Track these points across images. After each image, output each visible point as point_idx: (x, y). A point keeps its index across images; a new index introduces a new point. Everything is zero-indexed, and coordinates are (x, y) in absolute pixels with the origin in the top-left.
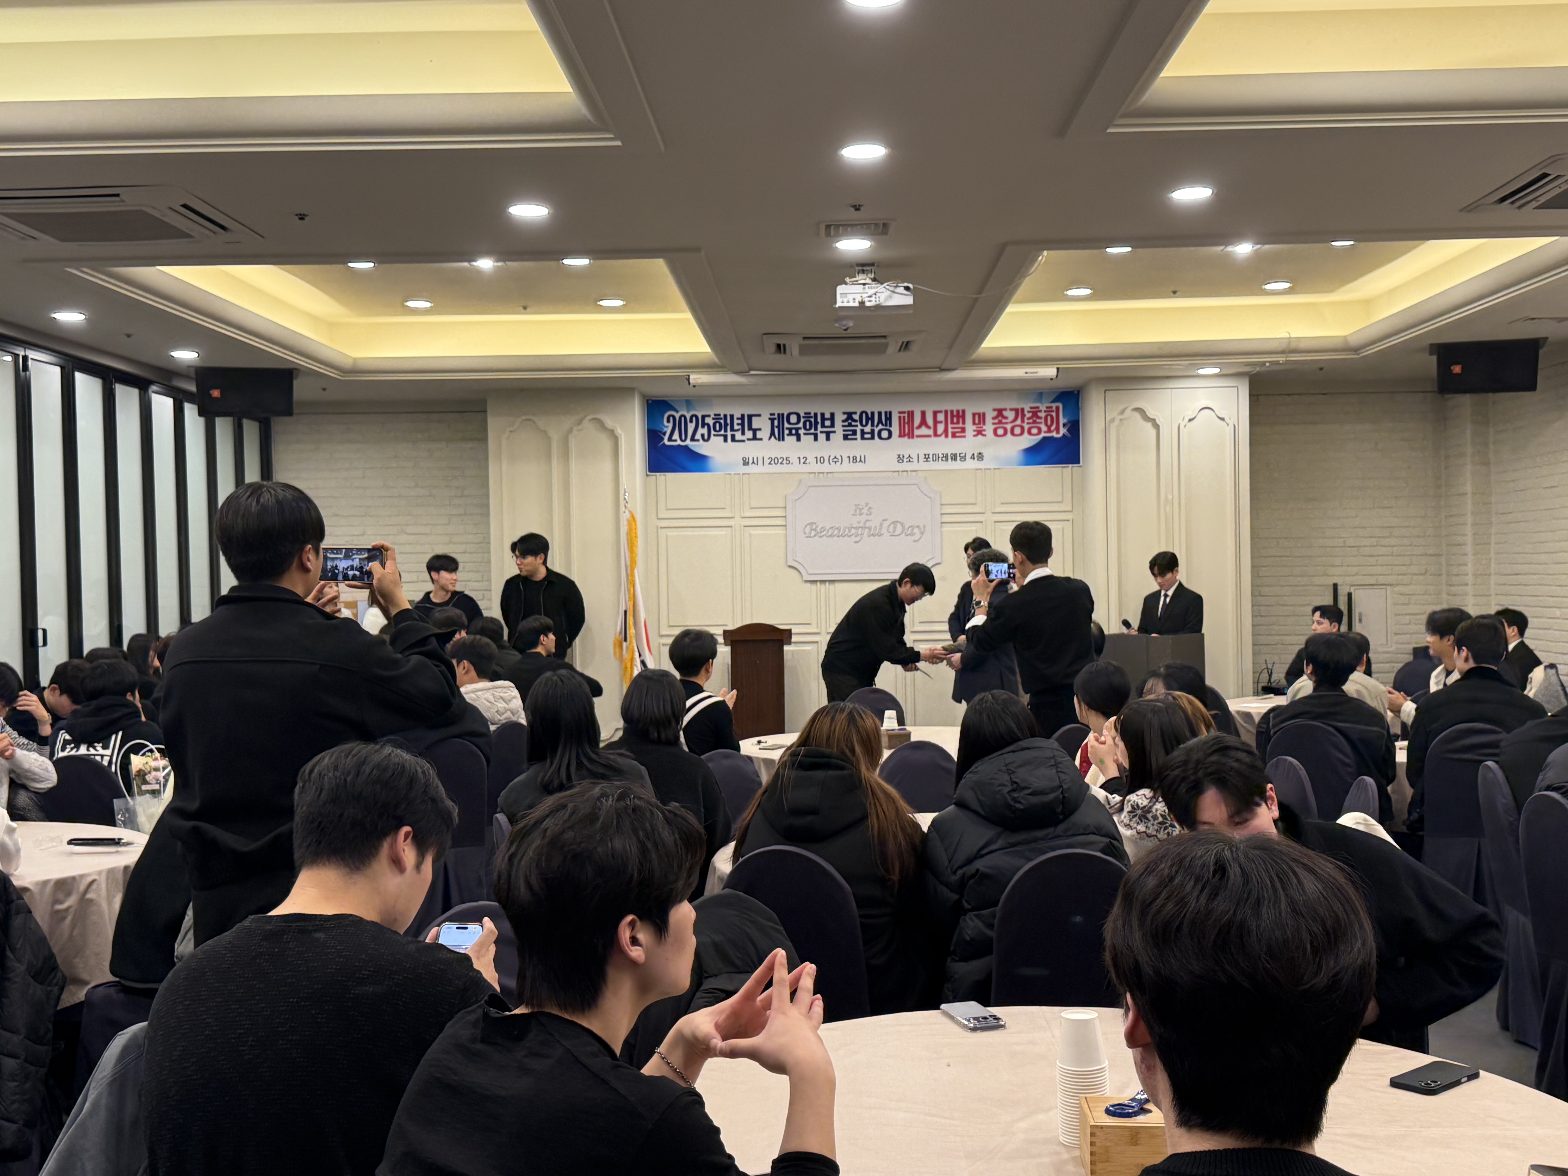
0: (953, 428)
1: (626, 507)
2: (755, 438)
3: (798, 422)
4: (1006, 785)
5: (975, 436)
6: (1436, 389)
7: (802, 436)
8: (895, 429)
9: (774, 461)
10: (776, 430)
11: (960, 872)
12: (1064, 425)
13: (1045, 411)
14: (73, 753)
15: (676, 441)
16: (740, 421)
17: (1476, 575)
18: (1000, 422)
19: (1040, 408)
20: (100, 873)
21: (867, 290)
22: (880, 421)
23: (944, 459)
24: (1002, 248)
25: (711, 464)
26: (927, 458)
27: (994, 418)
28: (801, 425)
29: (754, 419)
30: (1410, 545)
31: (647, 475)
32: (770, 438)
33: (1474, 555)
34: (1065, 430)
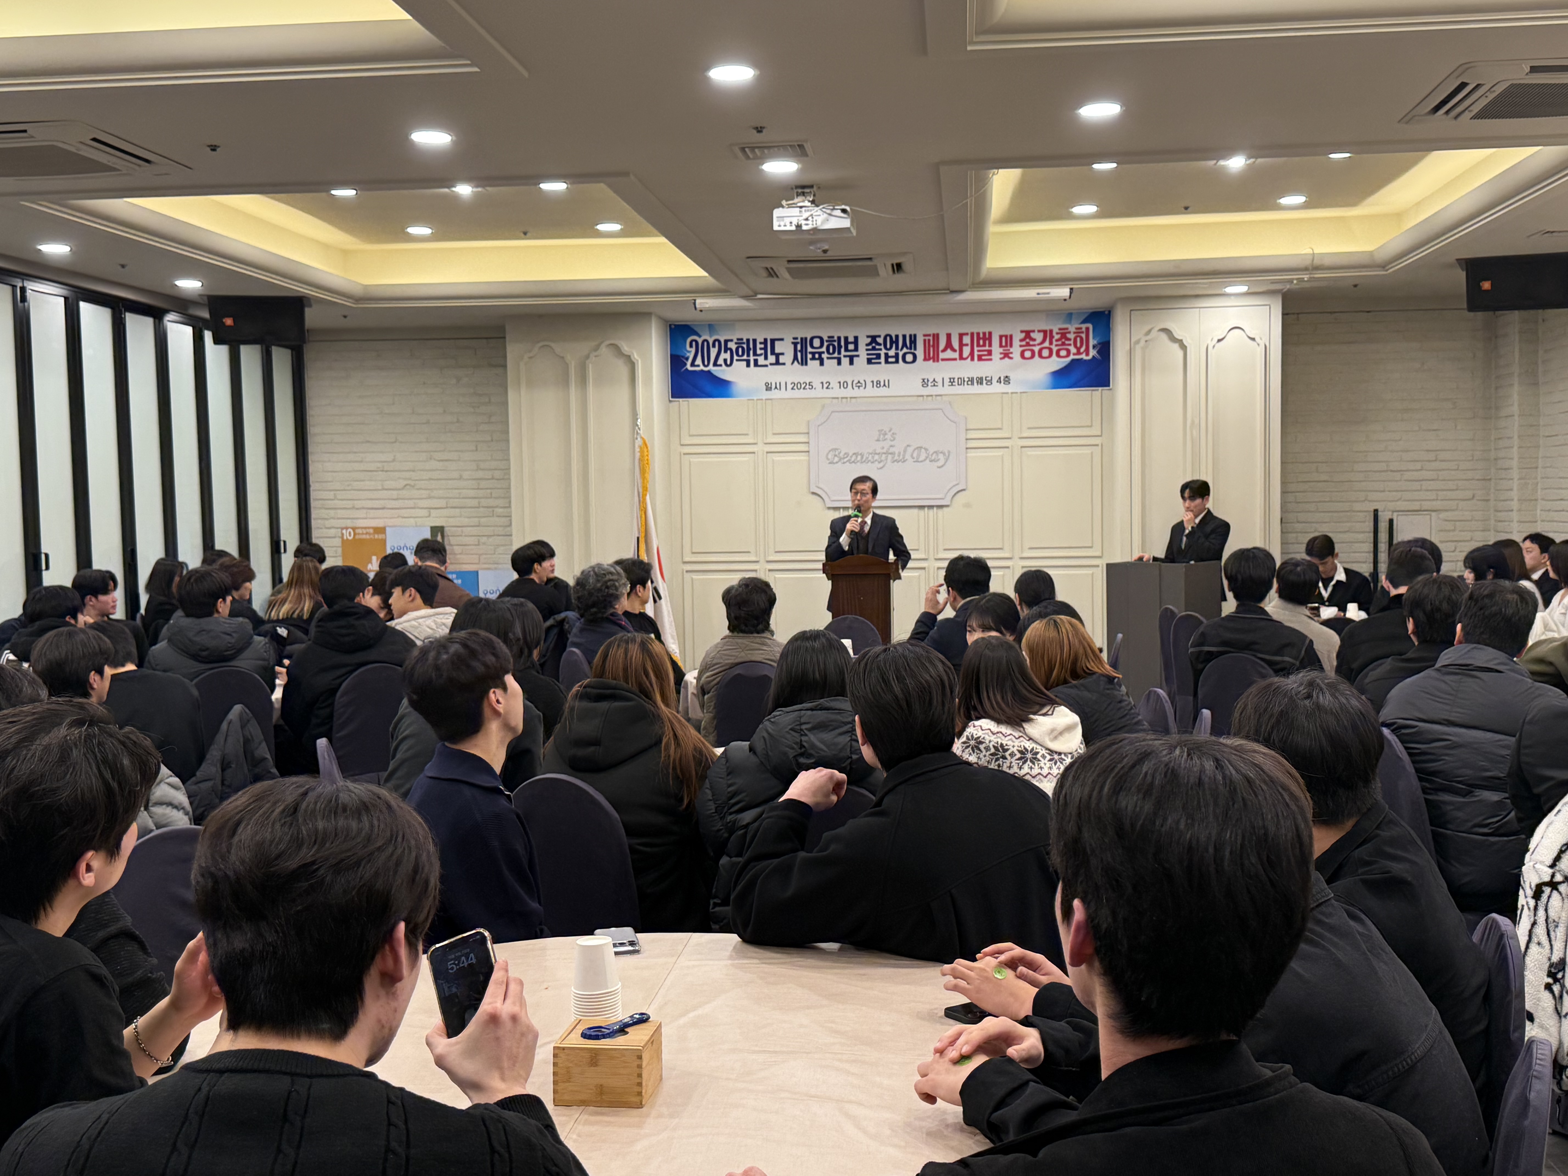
0: (979, 351)
1: (638, 433)
2: (777, 363)
3: (822, 346)
5: (1001, 359)
6: (1465, 306)
7: (825, 360)
8: (920, 352)
9: (796, 386)
10: (799, 354)
12: (1094, 347)
13: (1074, 333)
15: (698, 366)
16: (762, 346)
17: (1521, 501)
18: (1028, 344)
19: (1069, 330)
21: (804, 213)
22: (904, 344)
23: (970, 383)
24: (936, 168)
25: (735, 389)
26: (952, 381)
27: (1021, 340)
28: (824, 349)
29: (777, 343)
30: (1457, 469)
31: (670, 401)
32: (793, 363)
33: (1520, 479)
34: (1095, 352)
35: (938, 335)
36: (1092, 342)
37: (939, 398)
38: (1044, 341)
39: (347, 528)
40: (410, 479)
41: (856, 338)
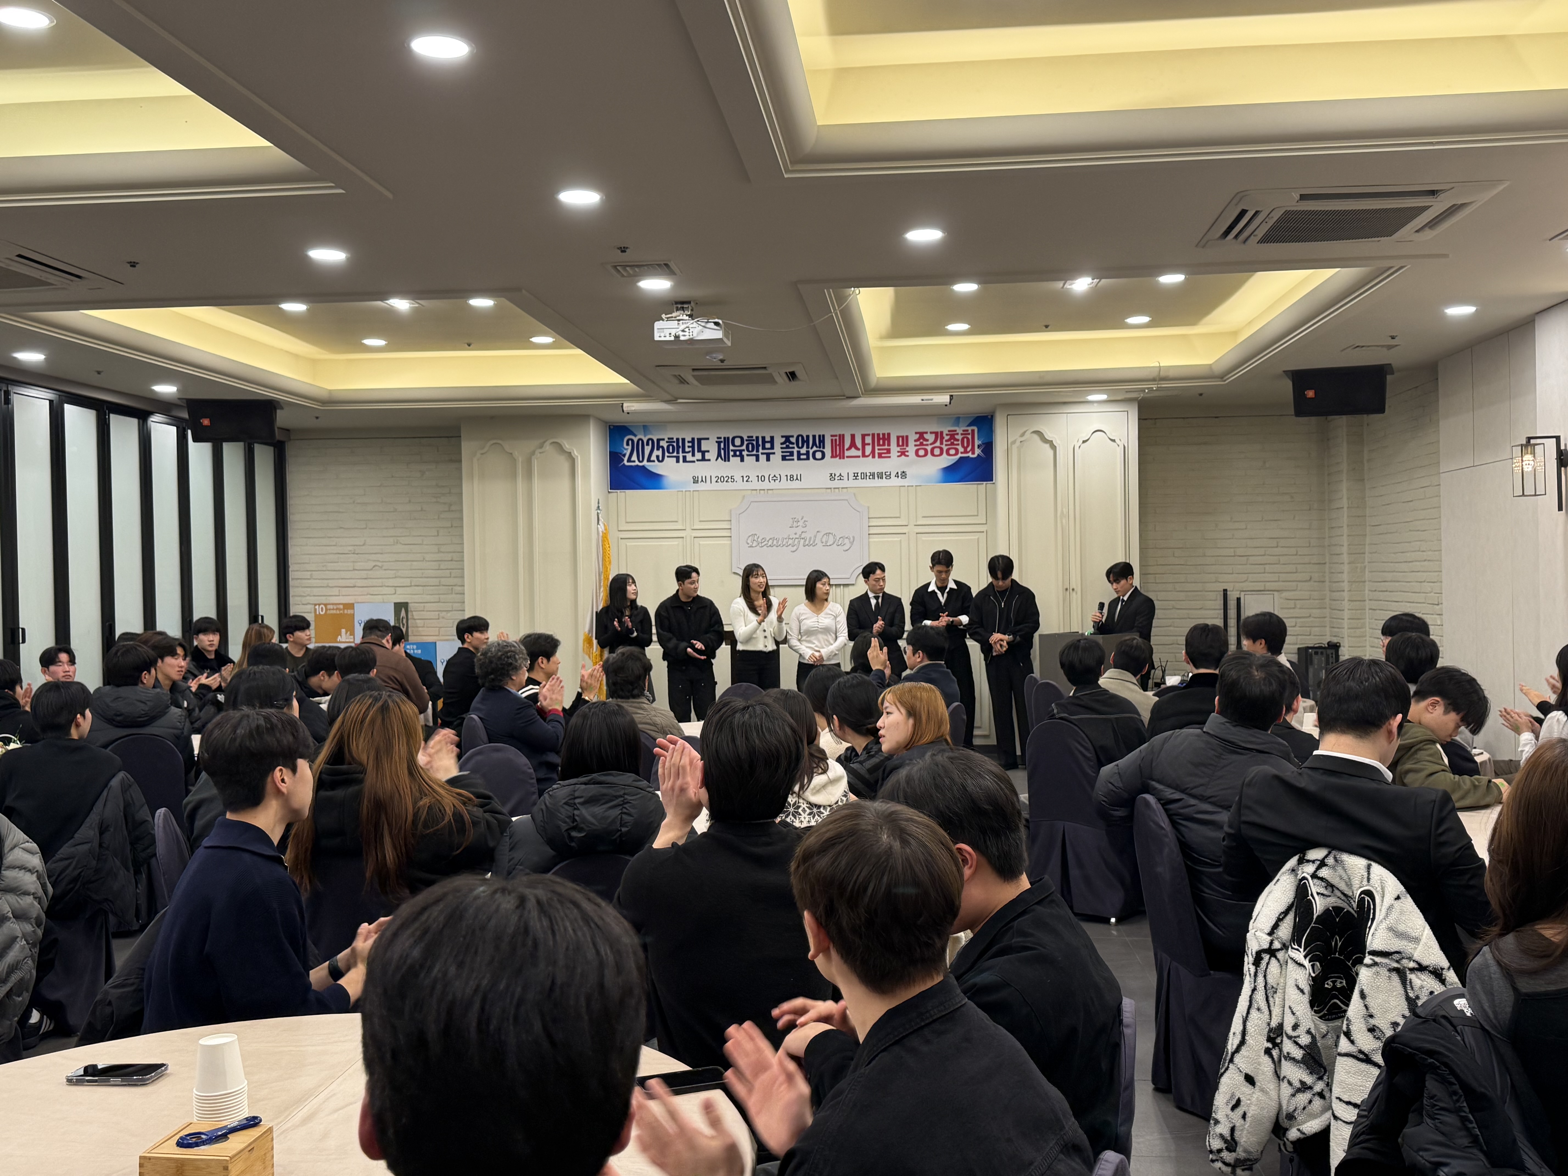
0: (879, 449)
2: (703, 459)
3: (742, 444)
5: (898, 456)
6: (1297, 412)
7: (745, 457)
8: (828, 450)
9: (720, 479)
10: (722, 452)
12: (979, 446)
13: (962, 434)
15: (634, 461)
16: (690, 444)
17: (1352, 582)
18: (922, 444)
19: (958, 432)
21: (682, 325)
22: (814, 444)
23: (871, 477)
25: (665, 482)
26: (856, 476)
27: (916, 441)
28: (744, 447)
29: (702, 441)
30: (1296, 555)
31: (609, 492)
32: (716, 460)
33: (1349, 563)
34: (980, 451)
35: (843, 435)
36: (977, 442)
37: (845, 490)
38: (935, 442)
39: (319, 605)
40: (378, 561)
41: (772, 438)
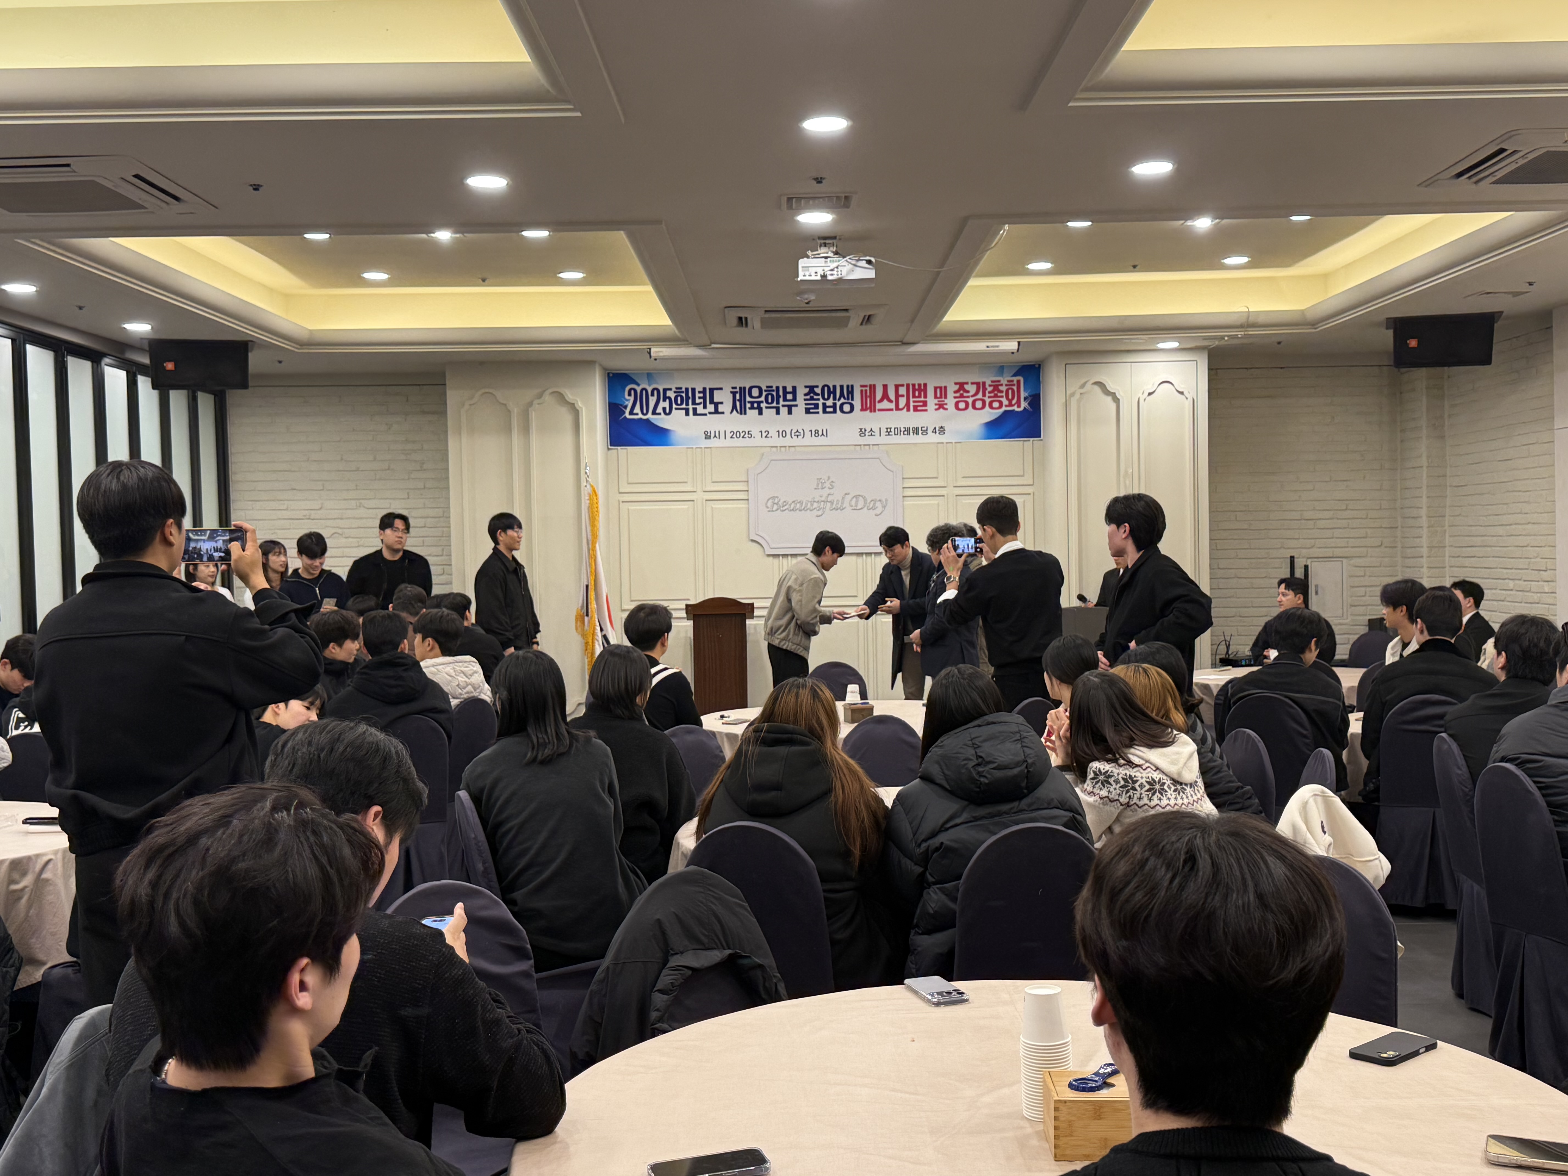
0: (914, 402)
1: (587, 481)
2: (716, 412)
3: (760, 395)
4: (970, 760)
5: (936, 410)
6: (1392, 363)
7: (764, 410)
8: (857, 403)
9: (735, 435)
10: (738, 404)
11: (924, 845)
12: (1025, 399)
13: (1006, 385)
14: (27, 730)
15: (637, 414)
16: (701, 395)
17: (1431, 548)
18: (962, 396)
19: (1002, 382)
20: (56, 852)
21: (829, 264)
22: (842, 395)
23: (906, 433)
24: (965, 221)
25: (673, 437)
26: (889, 431)
27: (955, 392)
28: (763, 399)
29: (715, 392)
30: (1366, 518)
31: (609, 449)
32: (732, 412)
33: (1429, 527)
34: (1026, 404)
35: (874, 386)
36: (1023, 394)
37: (876, 447)
38: (977, 393)
40: (337, 527)
41: (794, 388)
